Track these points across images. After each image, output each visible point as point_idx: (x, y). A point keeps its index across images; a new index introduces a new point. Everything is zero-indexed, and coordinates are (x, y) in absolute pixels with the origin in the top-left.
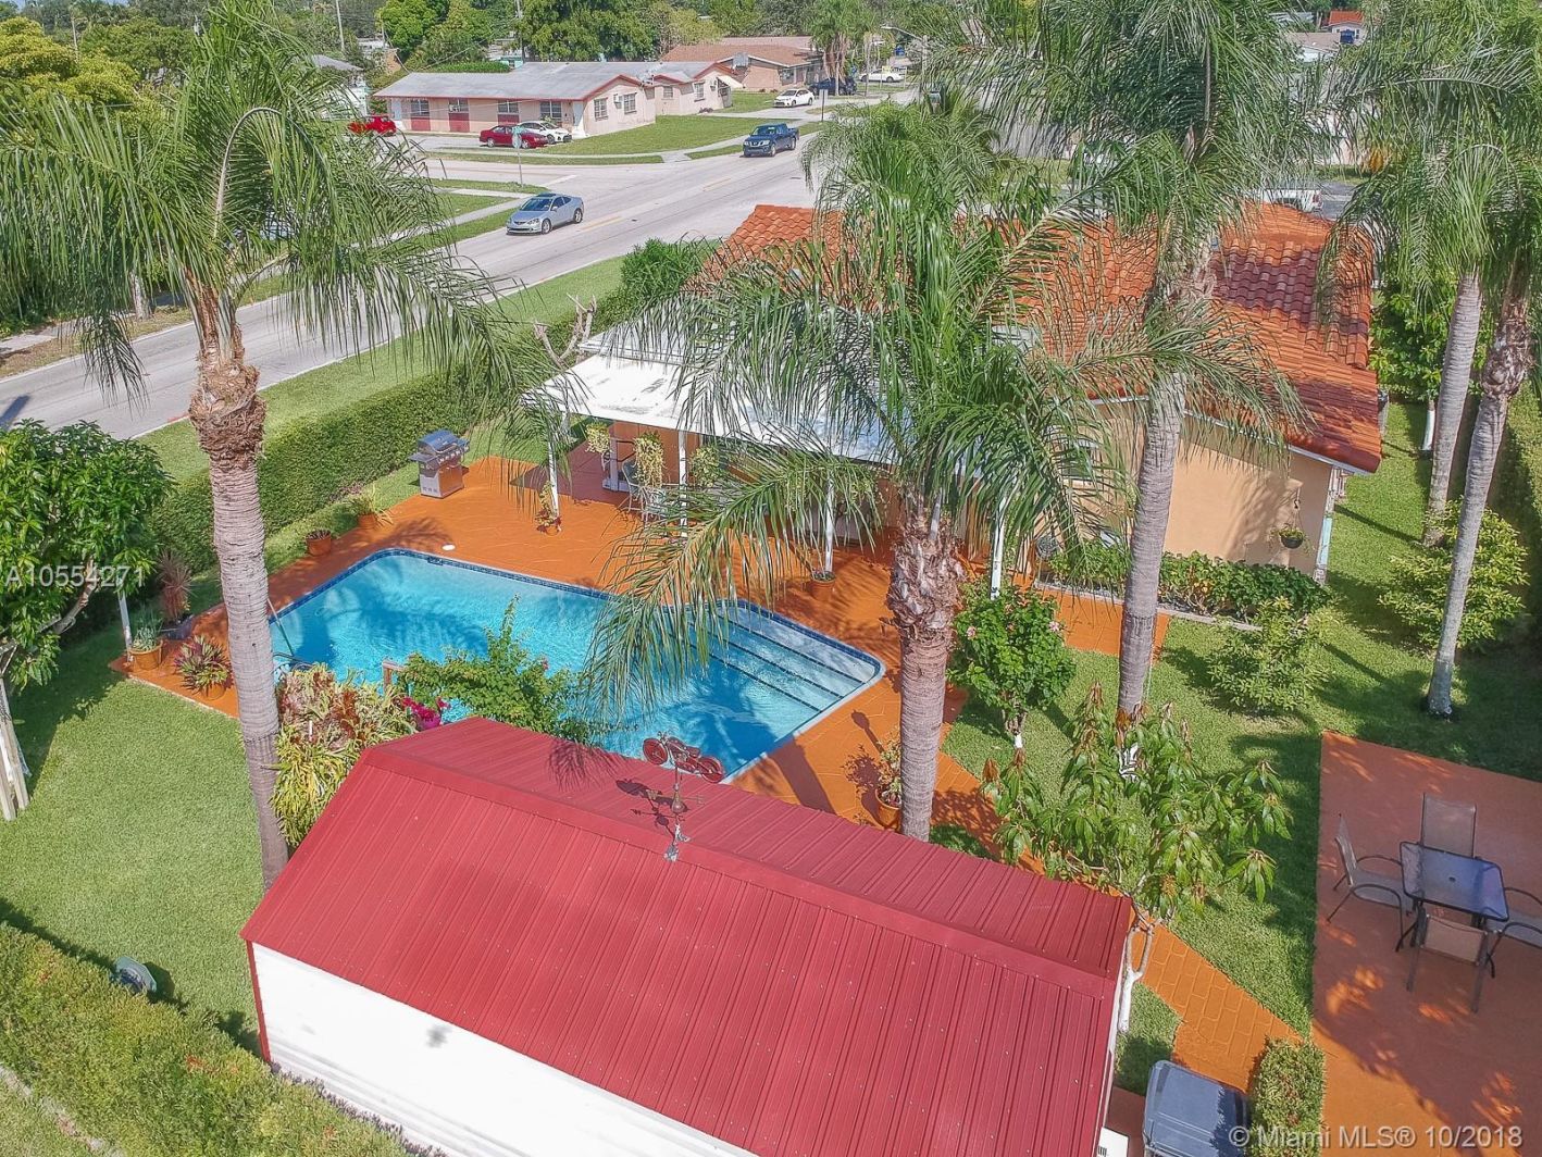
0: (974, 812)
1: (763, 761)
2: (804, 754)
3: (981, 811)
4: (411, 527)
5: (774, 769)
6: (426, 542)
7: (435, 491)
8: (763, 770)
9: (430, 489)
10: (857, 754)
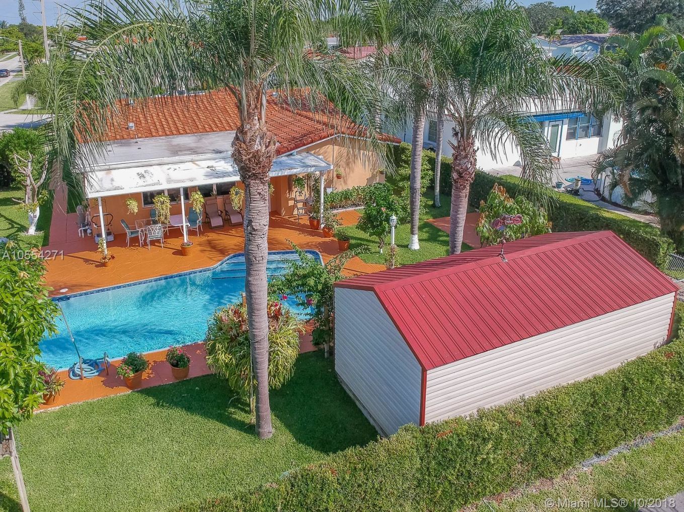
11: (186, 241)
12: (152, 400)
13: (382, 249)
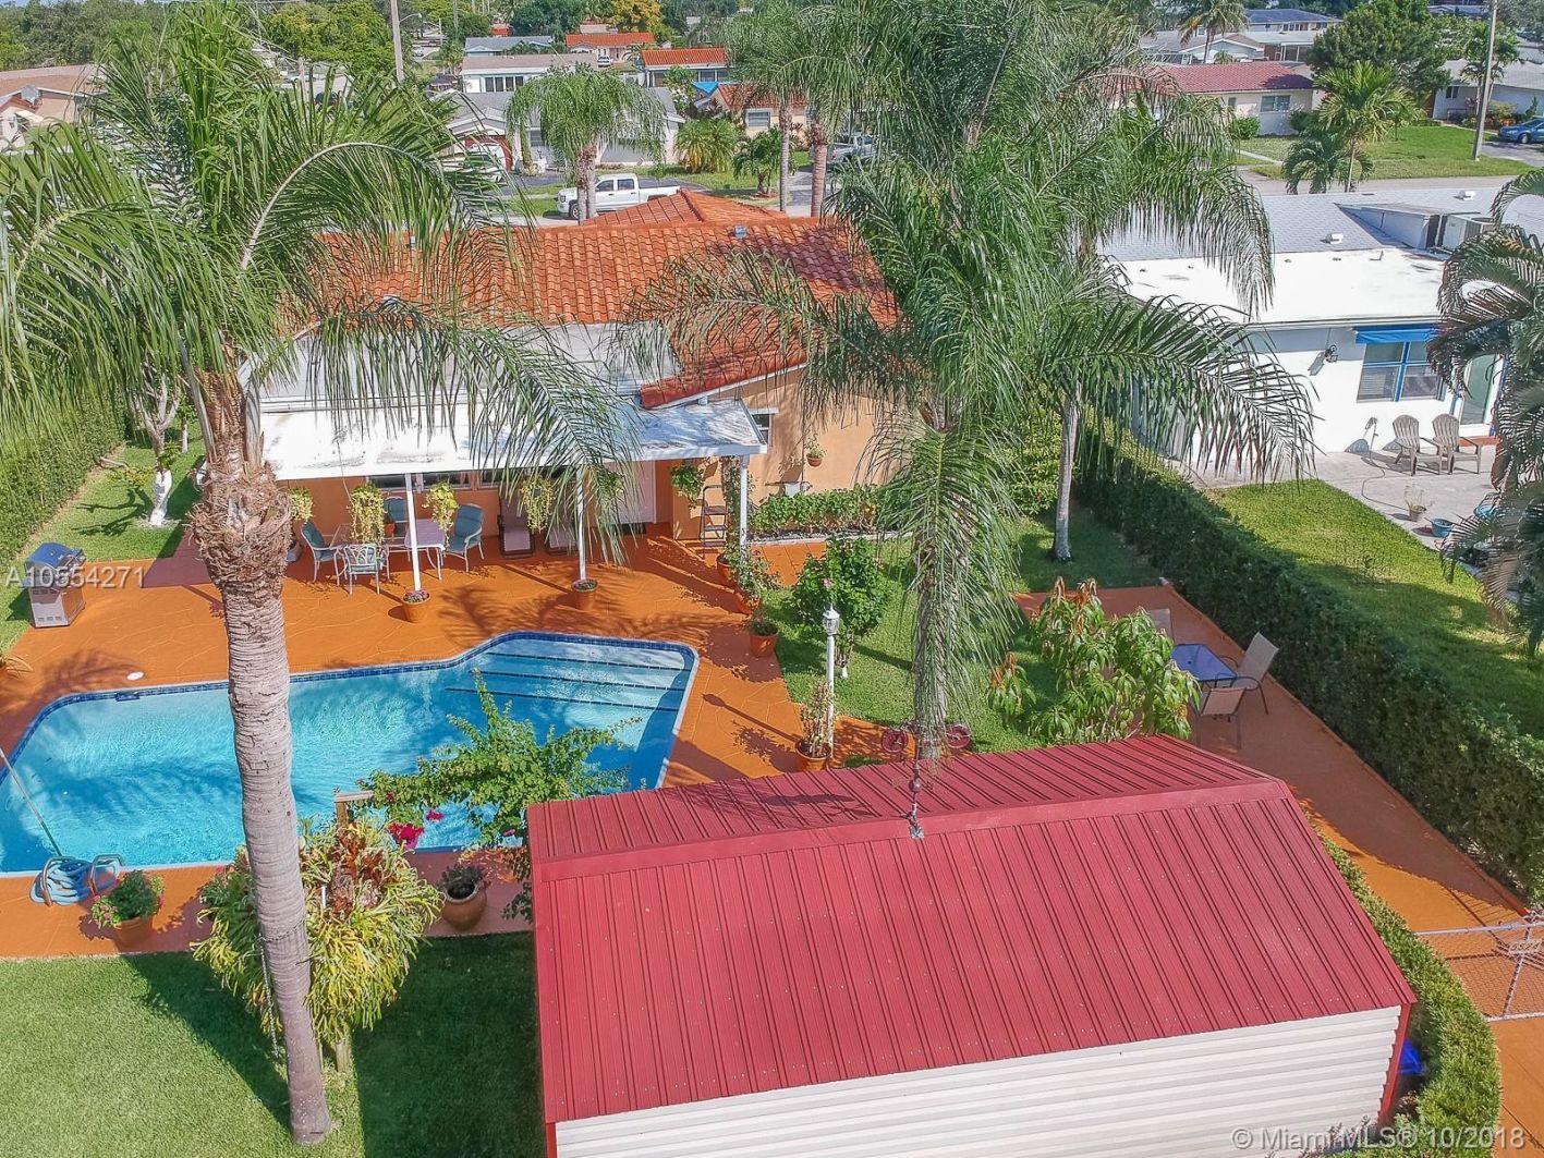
0: (857, 740)
1: (668, 768)
2: (695, 747)
3: (860, 737)
4: (67, 666)
5: (685, 772)
6: (108, 679)
7: (59, 618)
8: (675, 775)
9: (49, 619)
10: (735, 729)
11: (418, 587)
12: (143, 986)
13: (844, 669)
